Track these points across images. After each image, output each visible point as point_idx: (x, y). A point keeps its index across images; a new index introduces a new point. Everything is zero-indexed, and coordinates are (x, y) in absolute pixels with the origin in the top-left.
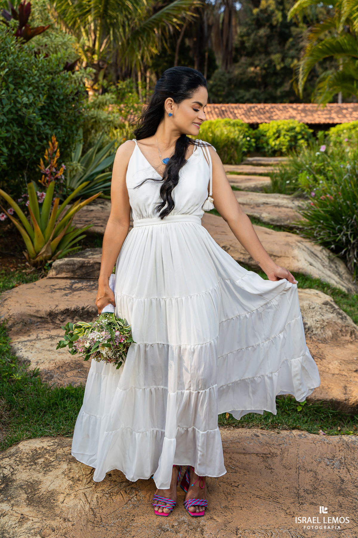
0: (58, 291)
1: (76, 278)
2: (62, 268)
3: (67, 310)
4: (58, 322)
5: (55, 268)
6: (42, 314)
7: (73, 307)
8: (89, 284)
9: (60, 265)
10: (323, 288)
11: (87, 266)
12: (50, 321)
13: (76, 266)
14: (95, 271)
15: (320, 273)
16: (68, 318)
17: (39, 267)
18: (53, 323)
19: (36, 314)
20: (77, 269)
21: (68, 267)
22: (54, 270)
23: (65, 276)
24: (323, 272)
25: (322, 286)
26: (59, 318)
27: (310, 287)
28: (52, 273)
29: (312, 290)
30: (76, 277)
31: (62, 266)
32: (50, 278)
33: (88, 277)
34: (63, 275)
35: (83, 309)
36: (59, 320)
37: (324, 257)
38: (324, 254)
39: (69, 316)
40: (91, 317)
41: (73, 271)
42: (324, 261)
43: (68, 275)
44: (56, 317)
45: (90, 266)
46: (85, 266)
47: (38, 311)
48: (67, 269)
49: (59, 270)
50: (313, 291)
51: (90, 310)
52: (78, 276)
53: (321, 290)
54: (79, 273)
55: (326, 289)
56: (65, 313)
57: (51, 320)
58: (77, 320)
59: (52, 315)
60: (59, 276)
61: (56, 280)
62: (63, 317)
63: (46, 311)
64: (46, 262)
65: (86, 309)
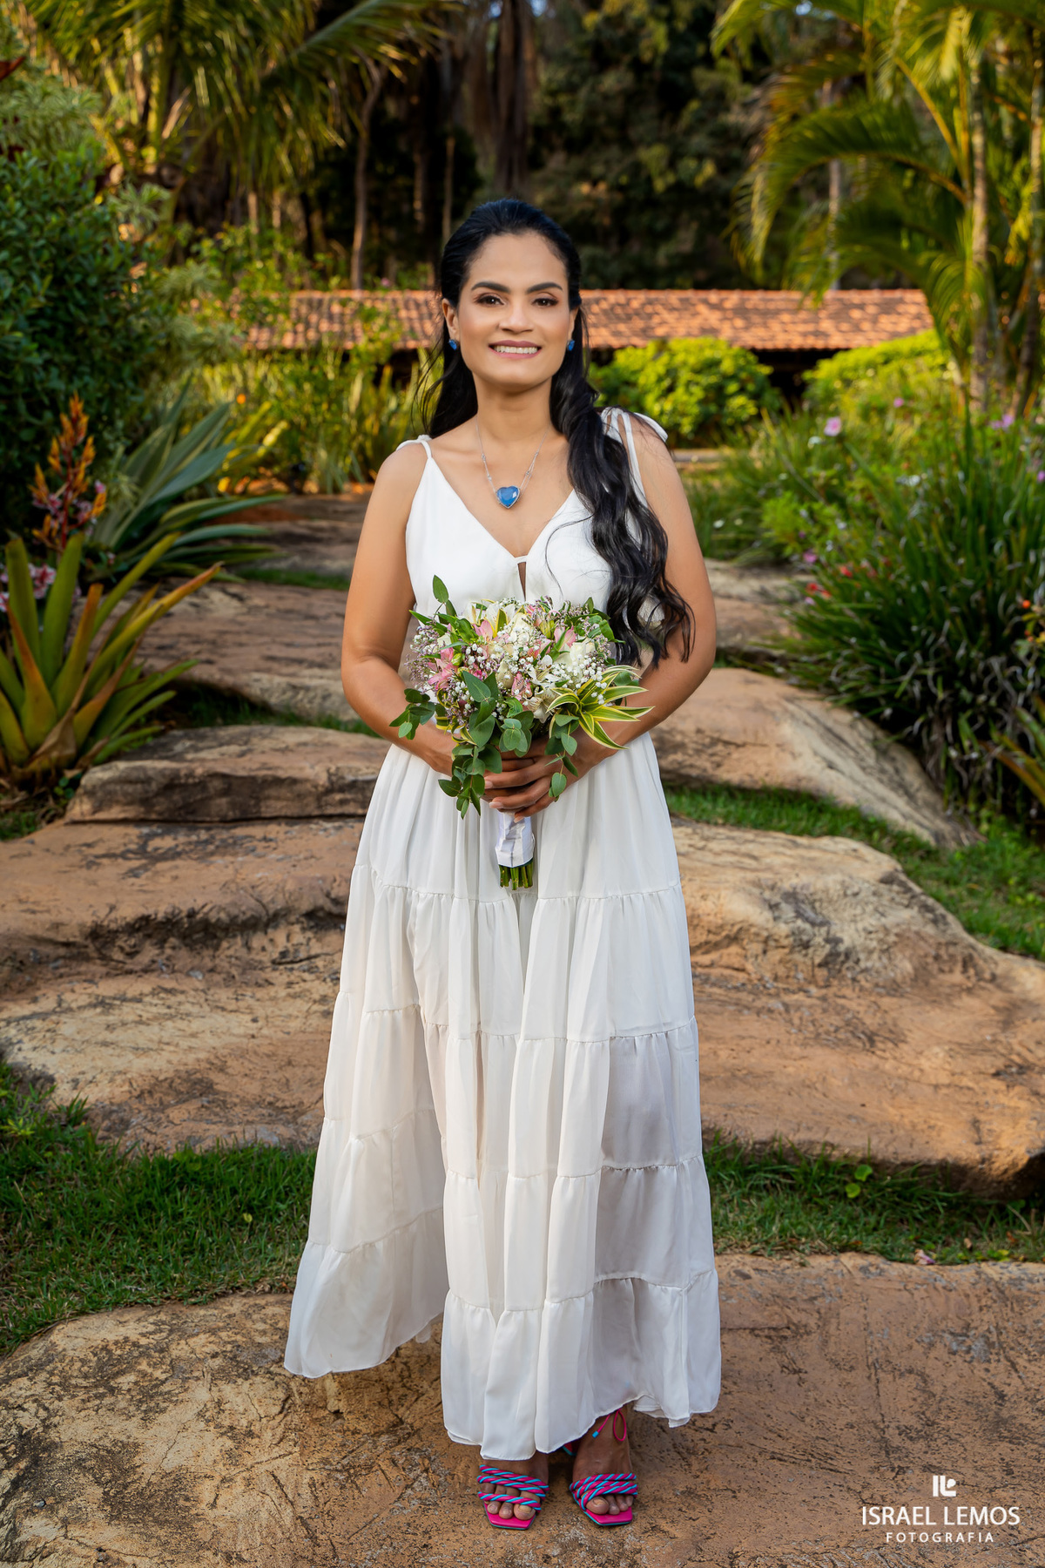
0: (105, 861)
1: (156, 821)
2: (110, 793)
3: (145, 919)
4: (118, 956)
5: (91, 793)
6: (71, 933)
7: (161, 910)
8: (194, 838)
9: (105, 784)
10: (870, 833)
11: (185, 786)
12: (95, 955)
13: (154, 786)
14: (210, 798)
15: (858, 789)
16: (148, 943)
17: (38, 791)
18: (105, 959)
19: (51, 935)
20: (157, 794)
21: (130, 788)
22: (85, 799)
23: (122, 816)
24: (865, 788)
25: (867, 828)
26: (120, 943)
27: (833, 832)
28: (80, 808)
29: (838, 839)
30: (154, 816)
31: (111, 787)
32: (75, 823)
33: (190, 818)
34: (115, 812)
35: (192, 914)
36: (122, 949)
37: (862, 742)
38: (861, 735)
39: (149, 936)
40: (215, 937)
41: (145, 802)
42: (863, 754)
43: (131, 812)
44: (113, 942)
45: (195, 785)
46: (181, 785)
47: (56, 926)
48: (125, 794)
49: (102, 794)
50: (844, 844)
51: (213, 917)
52: (160, 814)
53: (861, 840)
54: (162, 805)
55: (876, 835)
56: (138, 930)
57: (98, 950)
58: (174, 948)
59: (100, 936)
60: (101, 816)
61: (96, 828)
62: (133, 941)
63: (82, 925)
64: (60, 775)
65: (199, 916)
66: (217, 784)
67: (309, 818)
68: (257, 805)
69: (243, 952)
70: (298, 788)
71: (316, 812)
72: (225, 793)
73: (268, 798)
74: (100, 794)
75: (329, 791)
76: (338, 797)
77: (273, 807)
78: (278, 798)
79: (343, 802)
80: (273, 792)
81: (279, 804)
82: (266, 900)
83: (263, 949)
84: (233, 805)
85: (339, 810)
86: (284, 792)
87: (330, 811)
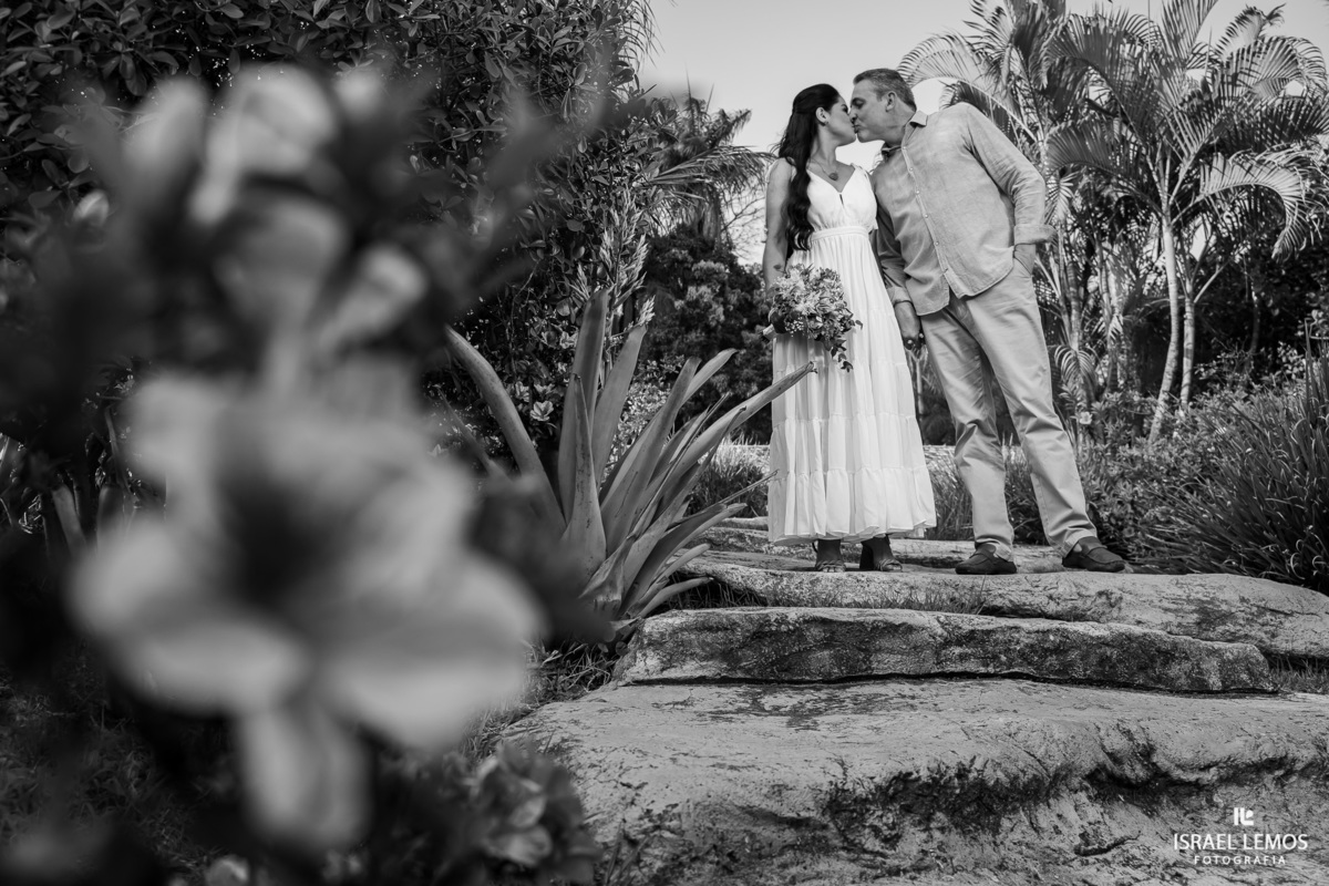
1: (739, 682)
2: (683, 643)
3: (903, 779)
4: (872, 844)
5: (656, 644)
6: (801, 803)
7: (921, 766)
9: (676, 634)
11: (777, 634)
12: (837, 842)
13: (739, 634)
14: (809, 651)
16: (907, 821)
17: (573, 649)
18: (850, 848)
19: (771, 805)
20: (743, 645)
21: (709, 637)
22: (650, 652)
23: (699, 673)
26: (871, 821)
28: (646, 663)
30: (740, 675)
31: (685, 636)
32: (639, 683)
33: (785, 677)
34: (690, 669)
35: (962, 773)
36: (876, 831)
39: (906, 810)
40: (991, 811)
41: (727, 655)
43: (711, 669)
44: (861, 818)
45: (789, 633)
46: (772, 633)
47: (779, 790)
48: (703, 644)
49: (673, 646)
51: (993, 776)
52: (748, 671)
54: (749, 659)
56: (893, 799)
57: (842, 834)
58: (942, 830)
59: (841, 808)
60: (666, 674)
62: (890, 818)
63: (816, 789)
64: (604, 627)
65: (972, 776)
66: (815, 632)
67: (929, 677)
68: (867, 660)
69: (1031, 837)
70: (913, 637)
71: (936, 670)
72: (827, 644)
73: (879, 650)
74: (670, 645)
75: (947, 643)
76: (958, 650)
77: (886, 662)
78: (891, 651)
79: (963, 657)
80: (884, 643)
81: (893, 659)
82: (1040, 753)
83: (1057, 831)
84: (838, 659)
85: (960, 668)
86: (897, 643)
87: (951, 668)
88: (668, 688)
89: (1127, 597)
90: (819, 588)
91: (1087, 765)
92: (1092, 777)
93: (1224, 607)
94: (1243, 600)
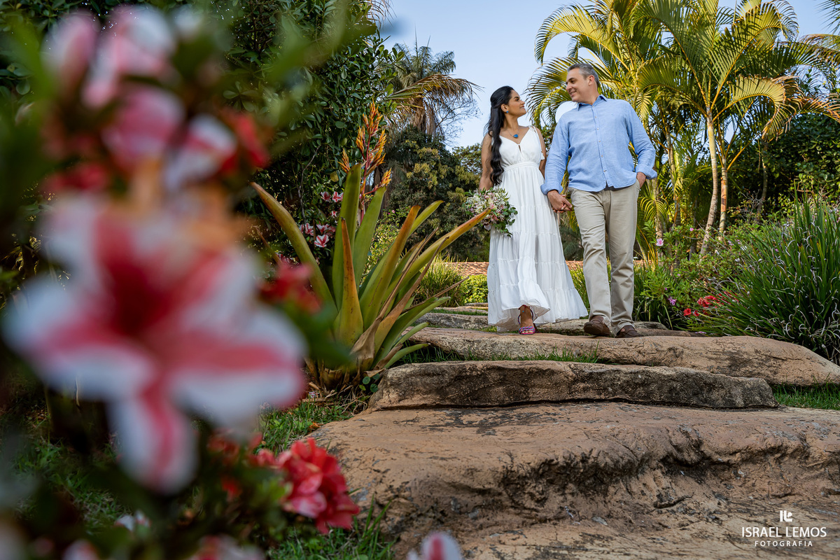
1: (447, 407)
2: (412, 384)
3: (548, 463)
4: (530, 503)
5: (395, 385)
6: (485, 480)
7: (559, 455)
11: (470, 377)
12: (508, 503)
13: (447, 377)
14: (490, 387)
16: (551, 489)
17: (344, 389)
18: (517, 506)
19: (467, 481)
20: (450, 384)
21: (428, 380)
22: (392, 390)
23: (422, 402)
26: (529, 489)
28: (390, 397)
30: (448, 403)
31: (413, 379)
32: (385, 409)
33: (476, 403)
34: (417, 400)
35: (584, 459)
36: (532, 496)
39: (551, 482)
40: (602, 482)
41: (440, 391)
43: (430, 399)
44: (523, 488)
45: (478, 376)
46: (467, 377)
47: (471, 472)
48: (425, 385)
49: (405, 388)
51: (603, 461)
52: (453, 400)
54: (453, 393)
56: (542, 476)
57: (511, 497)
58: (572, 494)
59: (511, 481)
60: (402, 403)
62: (540, 488)
63: (494, 471)
64: (363, 375)
65: (591, 461)
66: (494, 376)
67: (564, 402)
68: (526, 392)
69: (627, 497)
70: (554, 377)
71: (569, 397)
72: (501, 382)
73: (534, 386)
74: (404, 385)
75: (575, 381)
76: (582, 385)
77: (538, 393)
78: (541, 387)
79: (585, 390)
80: (536, 381)
81: (542, 391)
82: (632, 446)
83: (643, 493)
84: (508, 392)
85: (583, 396)
86: (545, 381)
87: (578, 396)
88: (403, 412)
89: (687, 351)
90: (496, 349)
91: (662, 453)
92: (664, 460)
93: (745, 356)
94: (757, 351)
